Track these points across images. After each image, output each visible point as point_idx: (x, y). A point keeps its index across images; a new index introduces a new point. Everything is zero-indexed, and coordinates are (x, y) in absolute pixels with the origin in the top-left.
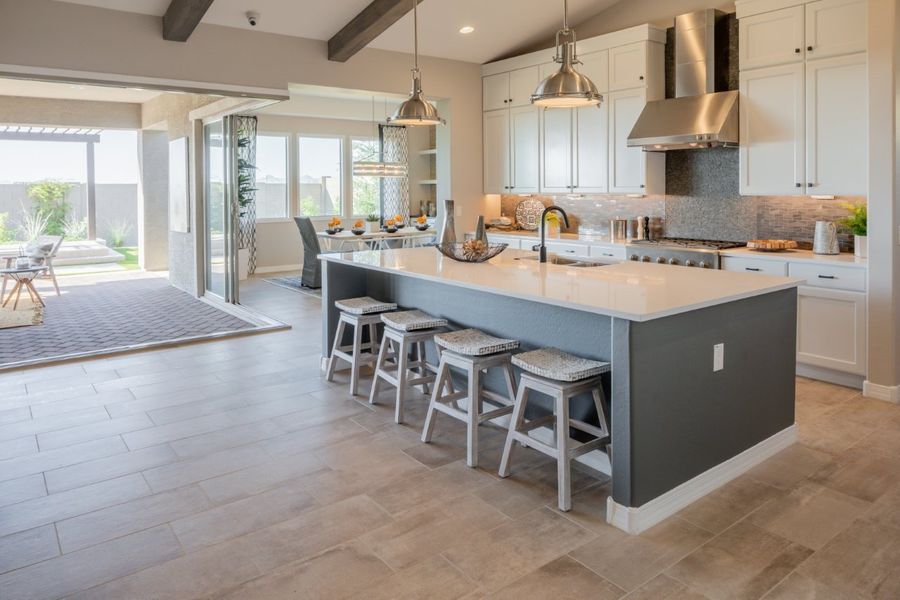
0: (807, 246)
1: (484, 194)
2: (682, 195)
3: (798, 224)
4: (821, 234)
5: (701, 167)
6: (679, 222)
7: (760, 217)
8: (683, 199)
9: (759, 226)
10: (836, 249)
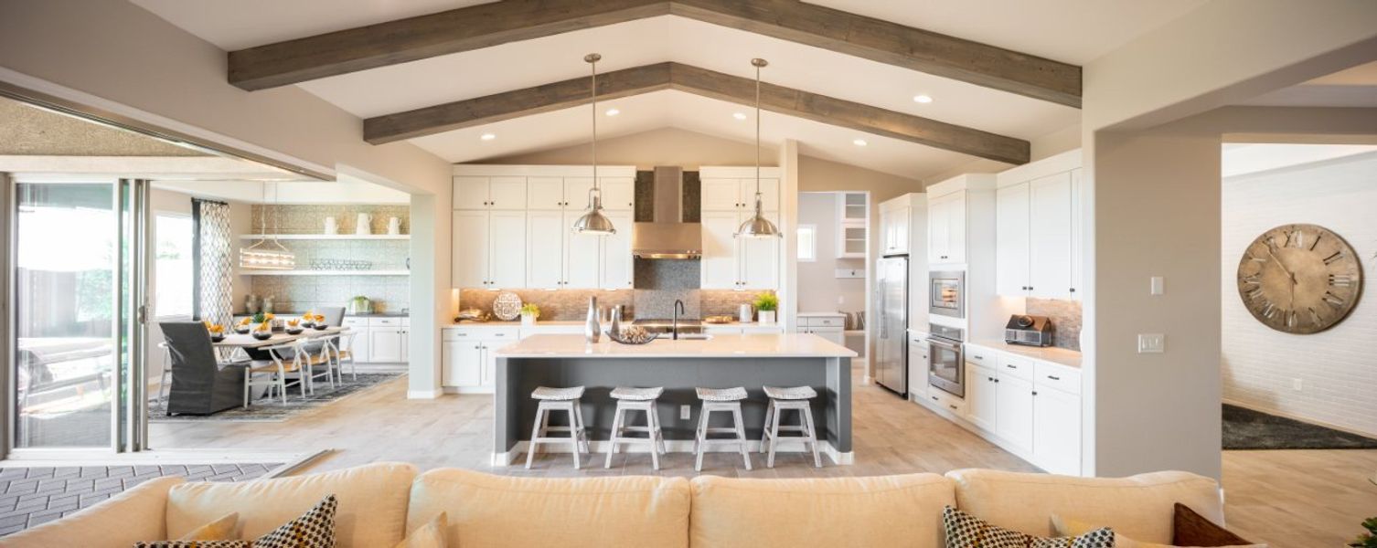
0: (736, 319)
1: (452, 287)
2: (646, 288)
3: (724, 306)
4: (745, 312)
5: (661, 270)
6: (644, 308)
7: (702, 302)
8: (648, 292)
9: (701, 308)
10: (751, 320)
